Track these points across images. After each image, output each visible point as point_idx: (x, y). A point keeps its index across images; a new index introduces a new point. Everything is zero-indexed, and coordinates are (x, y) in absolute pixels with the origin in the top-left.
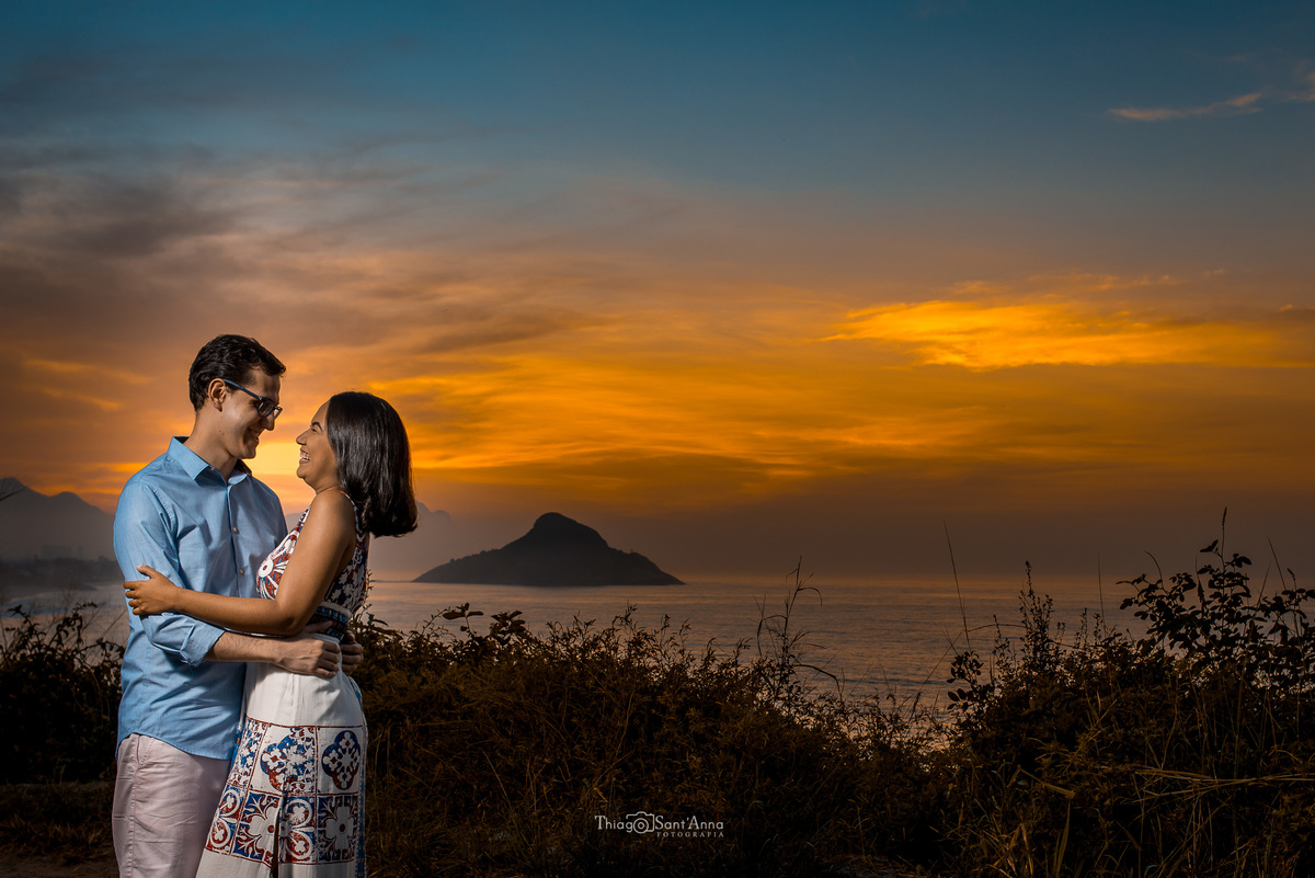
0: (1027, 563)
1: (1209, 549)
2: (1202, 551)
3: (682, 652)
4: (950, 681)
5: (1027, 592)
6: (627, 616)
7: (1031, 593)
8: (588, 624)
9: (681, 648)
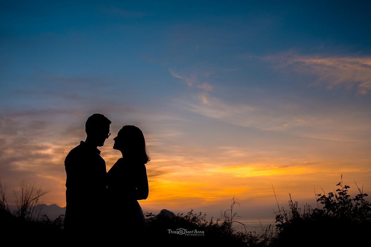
0: (289, 194)
1: (339, 184)
2: (337, 185)
3: (205, 221)
4: (276, 222)
5: (290, 201)
6: (191, 212)
7: (291, 201)
8: (181, 214)
9: (204, 220)
